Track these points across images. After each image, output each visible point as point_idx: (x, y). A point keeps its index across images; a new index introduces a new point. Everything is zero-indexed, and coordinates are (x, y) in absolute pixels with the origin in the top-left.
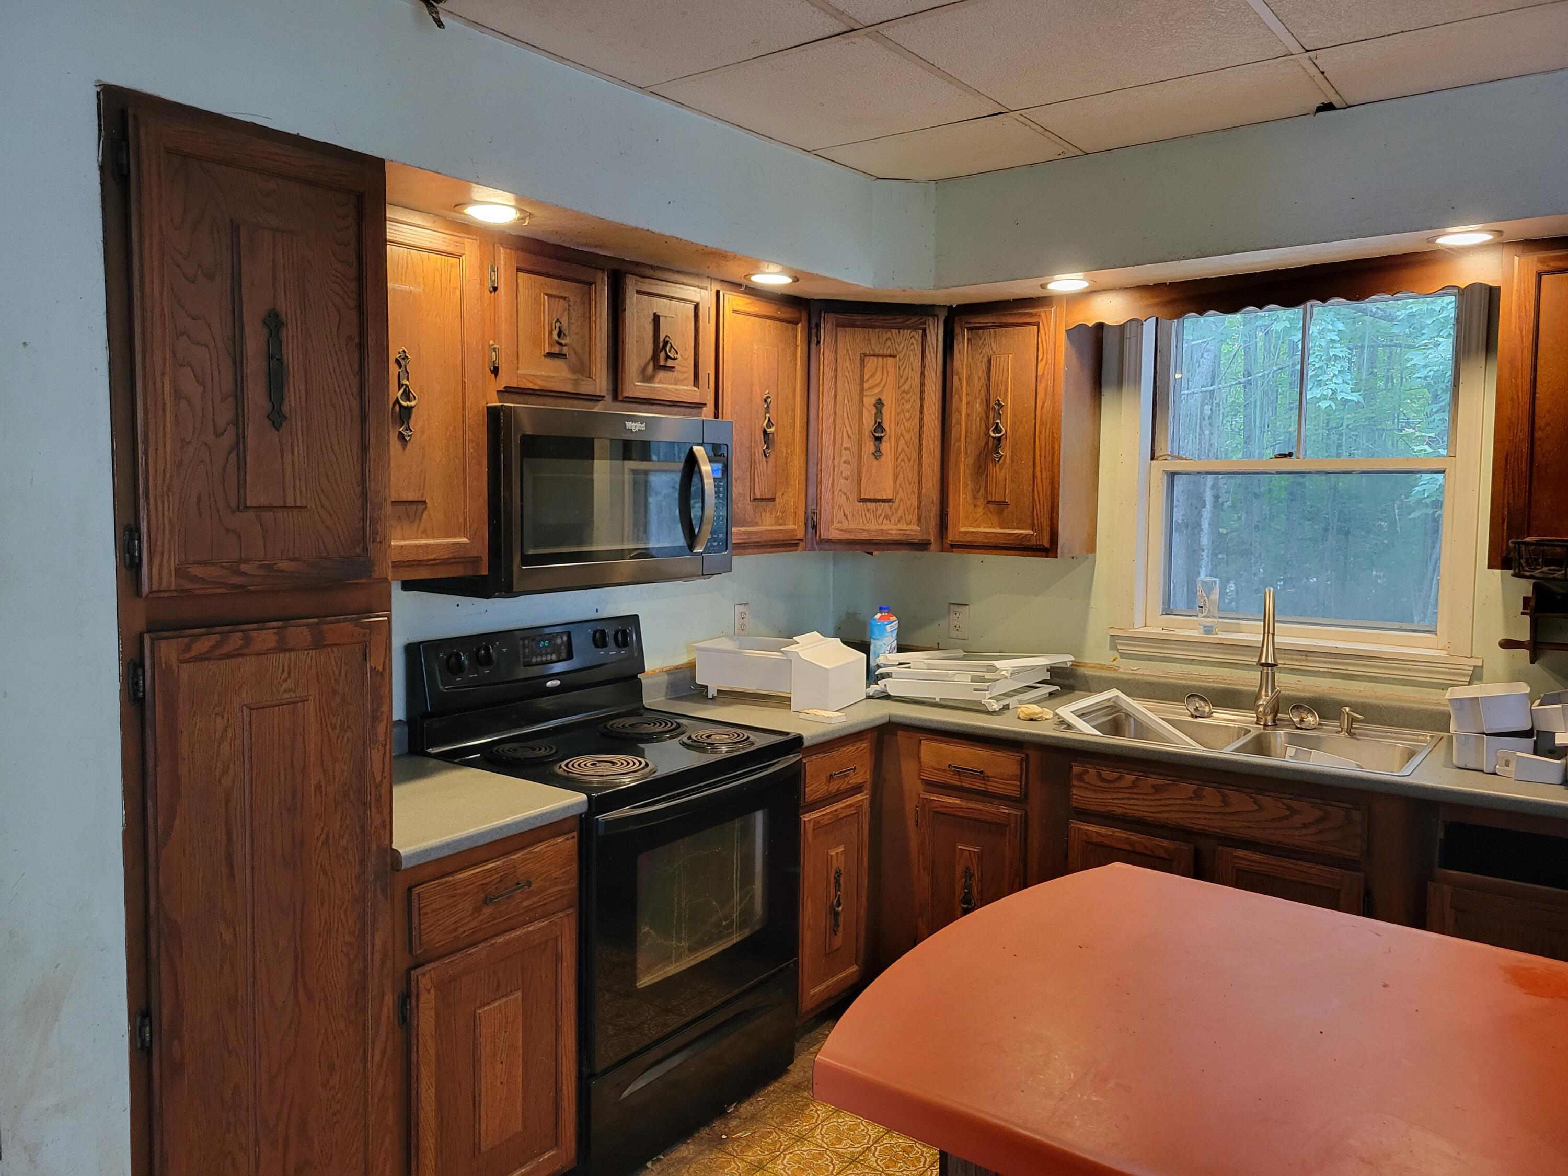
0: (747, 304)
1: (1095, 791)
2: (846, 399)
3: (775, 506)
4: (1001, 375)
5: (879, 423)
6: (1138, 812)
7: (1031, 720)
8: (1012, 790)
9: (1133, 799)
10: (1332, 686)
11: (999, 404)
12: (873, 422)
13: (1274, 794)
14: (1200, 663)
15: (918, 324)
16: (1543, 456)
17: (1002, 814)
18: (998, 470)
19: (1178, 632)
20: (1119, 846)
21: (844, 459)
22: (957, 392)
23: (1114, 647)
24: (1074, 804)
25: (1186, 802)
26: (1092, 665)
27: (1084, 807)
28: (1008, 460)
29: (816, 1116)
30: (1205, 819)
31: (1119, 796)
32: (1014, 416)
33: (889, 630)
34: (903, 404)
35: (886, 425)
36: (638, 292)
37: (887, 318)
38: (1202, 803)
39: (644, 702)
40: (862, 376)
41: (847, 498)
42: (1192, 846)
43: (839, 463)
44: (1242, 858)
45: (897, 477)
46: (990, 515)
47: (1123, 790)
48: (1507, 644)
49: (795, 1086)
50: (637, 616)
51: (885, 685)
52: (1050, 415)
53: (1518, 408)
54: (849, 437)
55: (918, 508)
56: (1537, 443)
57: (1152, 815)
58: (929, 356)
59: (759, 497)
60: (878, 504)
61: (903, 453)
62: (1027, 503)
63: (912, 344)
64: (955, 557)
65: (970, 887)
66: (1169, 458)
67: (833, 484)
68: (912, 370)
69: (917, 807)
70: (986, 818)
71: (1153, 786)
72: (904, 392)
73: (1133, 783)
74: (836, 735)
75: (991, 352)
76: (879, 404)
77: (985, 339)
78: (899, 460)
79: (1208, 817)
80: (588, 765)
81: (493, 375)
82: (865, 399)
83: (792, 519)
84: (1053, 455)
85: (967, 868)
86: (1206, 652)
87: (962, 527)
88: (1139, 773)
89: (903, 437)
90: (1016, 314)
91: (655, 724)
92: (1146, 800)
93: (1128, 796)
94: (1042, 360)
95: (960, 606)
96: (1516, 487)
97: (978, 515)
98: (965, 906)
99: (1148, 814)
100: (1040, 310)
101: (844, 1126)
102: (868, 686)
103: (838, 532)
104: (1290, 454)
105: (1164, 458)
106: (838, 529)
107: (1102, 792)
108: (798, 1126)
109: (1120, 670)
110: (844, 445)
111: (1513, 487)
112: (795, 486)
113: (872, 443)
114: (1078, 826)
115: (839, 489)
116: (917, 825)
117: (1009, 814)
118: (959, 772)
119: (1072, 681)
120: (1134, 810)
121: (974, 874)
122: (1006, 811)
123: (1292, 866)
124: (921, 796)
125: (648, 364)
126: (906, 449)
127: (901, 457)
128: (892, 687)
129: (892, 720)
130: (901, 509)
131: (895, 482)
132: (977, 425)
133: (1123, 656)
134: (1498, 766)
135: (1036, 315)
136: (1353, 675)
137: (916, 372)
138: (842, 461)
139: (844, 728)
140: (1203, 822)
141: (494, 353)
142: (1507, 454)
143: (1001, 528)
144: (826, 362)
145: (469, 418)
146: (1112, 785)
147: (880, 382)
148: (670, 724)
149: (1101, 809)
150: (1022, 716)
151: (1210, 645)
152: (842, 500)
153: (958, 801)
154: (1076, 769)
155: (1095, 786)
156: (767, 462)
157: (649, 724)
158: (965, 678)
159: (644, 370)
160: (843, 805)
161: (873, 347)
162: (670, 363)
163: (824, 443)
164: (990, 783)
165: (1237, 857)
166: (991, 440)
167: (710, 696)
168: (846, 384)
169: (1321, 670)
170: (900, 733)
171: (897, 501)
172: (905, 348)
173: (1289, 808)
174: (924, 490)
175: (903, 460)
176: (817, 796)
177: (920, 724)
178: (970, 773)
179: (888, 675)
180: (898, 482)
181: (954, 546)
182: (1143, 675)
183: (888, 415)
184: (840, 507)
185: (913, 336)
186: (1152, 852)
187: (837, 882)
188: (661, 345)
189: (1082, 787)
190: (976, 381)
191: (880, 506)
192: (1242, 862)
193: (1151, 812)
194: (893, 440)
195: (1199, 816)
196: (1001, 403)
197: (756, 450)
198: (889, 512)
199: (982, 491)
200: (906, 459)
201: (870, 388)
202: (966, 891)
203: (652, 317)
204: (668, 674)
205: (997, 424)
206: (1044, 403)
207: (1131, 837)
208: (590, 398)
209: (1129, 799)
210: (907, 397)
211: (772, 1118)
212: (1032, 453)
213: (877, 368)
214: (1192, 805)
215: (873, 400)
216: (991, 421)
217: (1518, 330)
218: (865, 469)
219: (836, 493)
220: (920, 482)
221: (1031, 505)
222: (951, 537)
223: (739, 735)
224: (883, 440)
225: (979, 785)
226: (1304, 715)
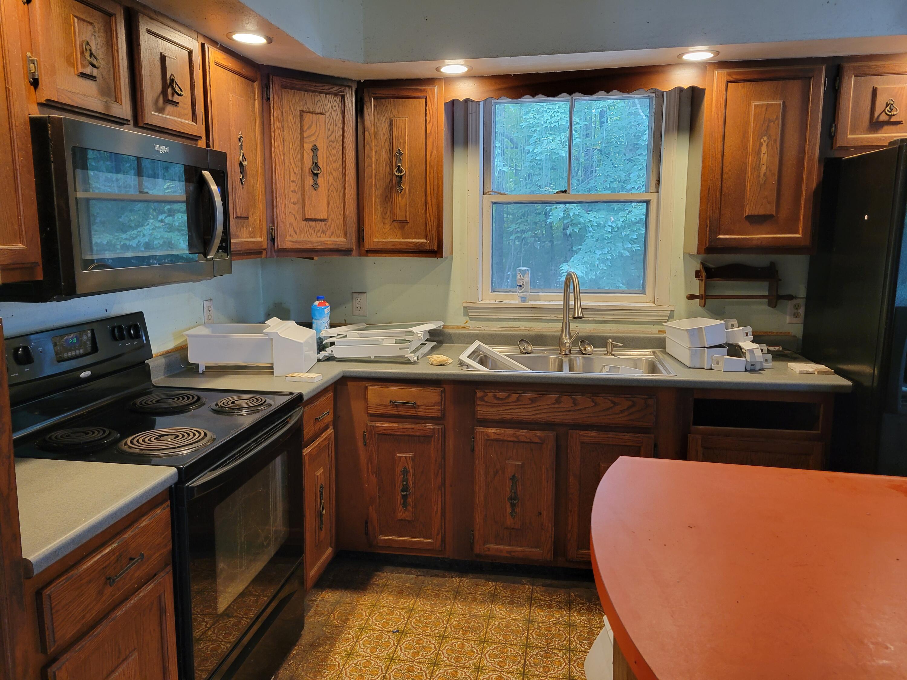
0: (224, 59)
1: (492, 407)
2: (291, 144)
3: (248, 223)
4: (400, 132)
5: (316, 163)
6: (520, 417)
7: (441, 365)
8: (435, 412)
9: (517, 408)
10: (595, 328)
11: (400, 153)
12: (312, 162)
13: (603, 395)
14: (520, 320)
15: (338, 92)
16: (727, 189)
17: (428, 430)
18: (400, 199)
19: (505, 302)
20: (509, 439)
21: (292, 189)
22: (368, 144)
23: (466, 314)
24: (479, 417)
25: (551, 406)
26: (452, 327)
27: (485, 417)
28: (407, 192)
29: (337, 664)
30: (563, 415)
31: (508, 408)
32: (410, 161)
33: (326, 313)
34: (331, 150)
35: (320, 165)
36: (149, 32)
37: (317, 85)
38: (560, 406)
39: (152, 381)
40: (302, 127)
41: (296, 218)
42: (555, 433)
43: (289, 192)
44: (584, 436)
45: (329, 203)
46: (395, 230)
47: (511, 404)
48: (691, 297)
49: (311, 645)
50: (141, 313)
51: (332, 351)
52: (436, 161)
53: (716, 161)
54: (295, 173)
55: (344, 226)
56: (724, 181)
57: (529, 417)
58: (347, 116)
59: (239, 216)
60: (317, 222)
61: (332, 186)
62: (421, 221)
63: (335, 106)
64: (370, 260)
65: (407, 481)
66: (492, 193)
67: (285, 208)
68: (336, 125)
69: (364, 432)
70: (418, 433)
71: (530, 399)
72: (331, 141)
73: (517, 398)
74: (319, 390)
75: (392, 116)
76: (315, 149)
77: (387, 106)
78: (330, 191)
79: (565, 414)
80: (152, 439)
81: (32, 87)
82: (305, 145)
83: (259, 234)
84: (438, 188)
85: (405, 468)
86: (524, 313)
87: (375, 238)
88: (521, 392)
89: (332, 174)
90: (409, 89)
91: (179, 399)
92: (526, 408)
93: (515, 407)
94: (429, 122)
95: (360, 294)
96: (714, 207)
97: (387, 230)
98: (405, 493)
99: (527, 417)
100: (428, 88)
101: (360, 664)
102: (318, 353)
103: (291, 243)
104: (565, 191)
105: (490, 193)
106: (290, 241)
107: (497, 407)
108: (327, 675)
109: (470, 328)
110: (292, 179)
111: (713, 207)
112: (260, 208)
113: (311, 178)
114: (481, 430)
115: (290, 211)
116: (365, 445)
117: (433, 429)
118: (396, 405)
119: (441, 338)
120: (518, 415)
121: (410, 471)
122: (431, 427)
123: (614, 436)
124: (369, 424)
125: (159, 96)
126: (334, 183)
127: (331, 189)
128: (337, 351)
129: (345, 375)
130: (333, 226)
131: (328, 207)
132: (383, 168)
133: (472, 319)
134: (713, 365)
135: (424, 90)
136: (607, 321)
137: (339, 127)
138: (290, 191)
139: (323, 384)
140: (562, 417)
141: (32, 65)
142: (709, 187)
143: (403, 239)
144: (275, 115)
145: (16, 126)
146: (504, 401)
147: (315, 133)
148: (191, 397)
149: (496, 418)
150: (435, 363)
151: (527, 309)
152: (292, 220)
153: (396, 425)
154: (479, 394)
155: (492, 403)
156: (243, 188)
157: (174, 399)
158: (391, 341)
159: (157, 102)
160: (322, 439)
161: (309, 106)
162: (176, 98)
163: (277, 177)
164: (419, 410)
165: (582, 435)
166: (395, 177)
167: (201, 371)
168: (291, 133)
169: (590, 319)
170: (350, 383)
171: (330, 220)
172: (331, 109)
173: (613, 402)
174: (348, 213)
175: (332, 191)
176: (310, 435)
177: (367, 375)
178: (405, 405)
179: (332, 344)
180: (330, 207)
181: (368, 252)
182: (485, 330)
183: (322, 158)
184: (291, 224)
185: (335, 101)
186: (531, 440)
187: (321, 493)
188: (168, 82)
189: (484, 405)
190: (382, 136)
191: (319, 224)
192: (585, 438)
193: (529, 416)
194: (325, 176)
195: (559, 414)
196: (401, 151)
197: (236, 178)
198: (324, 228)
199: (389, 213)
200: (334, 190)
201: (309, 137)
202: (404, 483)
203: (159, 56)
204: (164, 357)
205: (399, 166)
206: (432, 153)
207: (516, 433)
208: (118, 120)
209: (515, 409)
210: (333, 145)
211: (306, 675)
212: (424, 187)
213: (312, 122)
214: (554, 408)
215: (311, 146)
216: (394, 165)
217: (716, 115)
218: (307, 197)
219: (288, 214)
220: (344, 207)
221: (424, 222)
222: (368, 245)
223: (258, 400)
224: (319, 175)
225: (412, 412)
226: (587, 346)
